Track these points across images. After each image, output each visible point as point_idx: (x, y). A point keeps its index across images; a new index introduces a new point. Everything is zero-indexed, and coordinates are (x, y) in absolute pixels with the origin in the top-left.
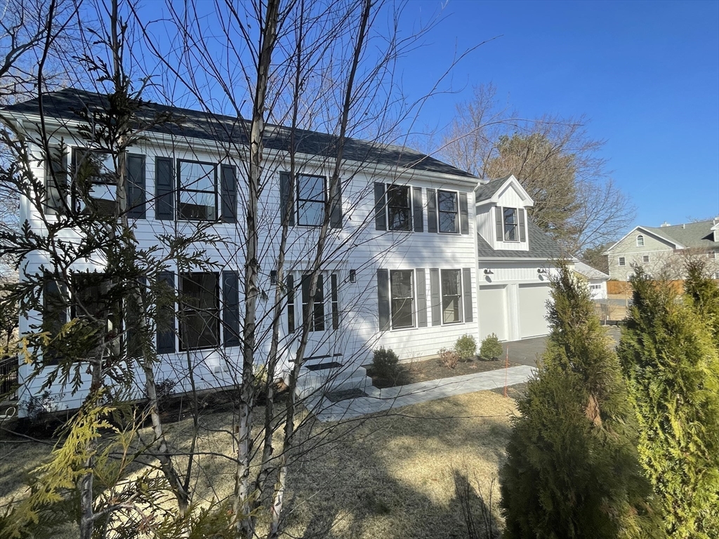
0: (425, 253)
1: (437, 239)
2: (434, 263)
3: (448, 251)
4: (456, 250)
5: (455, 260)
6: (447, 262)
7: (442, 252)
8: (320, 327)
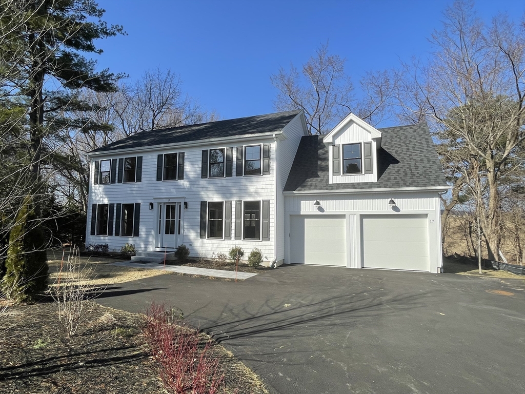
0: (234, 190)
1: (243, 180)
2: (240, 197)
3: (252, 188)
4: (258, 187)
5: (257, 194)
6: (250, 195)
7: (247, 189)
8: (173, 233)
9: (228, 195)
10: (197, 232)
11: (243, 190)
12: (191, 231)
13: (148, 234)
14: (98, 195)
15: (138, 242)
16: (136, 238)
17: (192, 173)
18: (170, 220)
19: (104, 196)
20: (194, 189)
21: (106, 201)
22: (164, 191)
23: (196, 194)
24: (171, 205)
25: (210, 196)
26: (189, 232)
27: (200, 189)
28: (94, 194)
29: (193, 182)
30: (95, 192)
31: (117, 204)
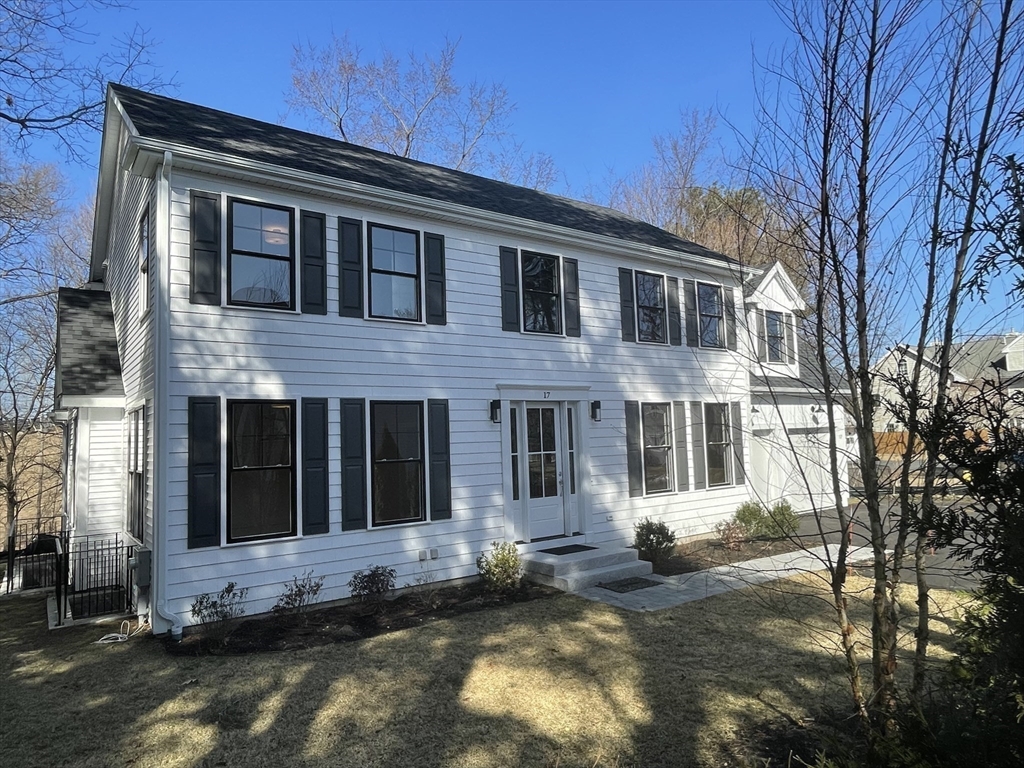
0: (683, 377)
1: (698, 357)
3: (711, 375)
4: (720, 374)
5: (720, 390)
6: (711, 391)
7: (703, 376)
8: (552, 491)
9: (673, 388)
10: (619, 483)
11: (698, 379)
12: (605, 480)
13: (480, 507)
14: (218, 357)
15: (444, 540)
16: (438, 527)
17: (596, 323)
18: (542, 452)
19: (257, 363)
20: (604, 367)
21: (270, 388)
22: (522, 364)
23: (610, 383)
24: (541, 407)
25: (640, 387)
26: (600, 483)
27: (619, 369)
28: (188, 349)
29: (601, 349)
30: (193, 340)
31: (343, 401)
